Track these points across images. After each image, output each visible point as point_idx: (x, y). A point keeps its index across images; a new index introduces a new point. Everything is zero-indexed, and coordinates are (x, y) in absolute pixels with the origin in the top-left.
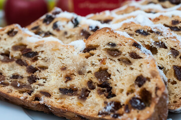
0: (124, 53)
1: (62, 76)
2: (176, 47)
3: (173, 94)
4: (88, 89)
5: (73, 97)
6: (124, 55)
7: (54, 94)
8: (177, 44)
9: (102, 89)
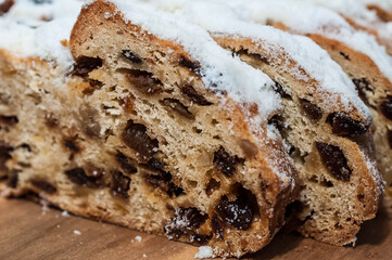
0: (167, 86)
1: (57, 140)
2: (311, 95)
3: (330, 209)
4: (125, 174)
5: (102, 192)
6: (170, 91)
7: (60, 185)
8: (311, 90)
9: (150, 173)
